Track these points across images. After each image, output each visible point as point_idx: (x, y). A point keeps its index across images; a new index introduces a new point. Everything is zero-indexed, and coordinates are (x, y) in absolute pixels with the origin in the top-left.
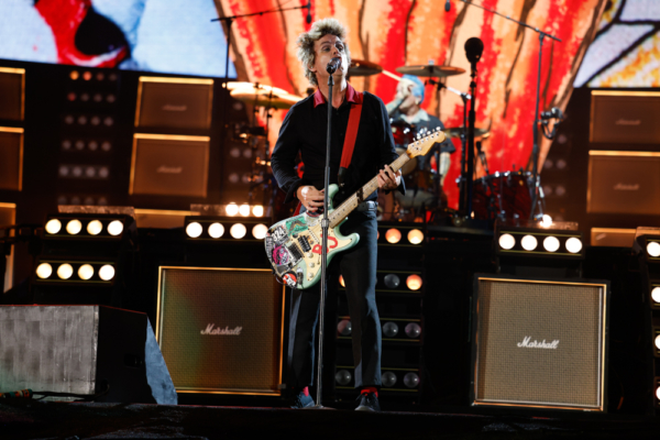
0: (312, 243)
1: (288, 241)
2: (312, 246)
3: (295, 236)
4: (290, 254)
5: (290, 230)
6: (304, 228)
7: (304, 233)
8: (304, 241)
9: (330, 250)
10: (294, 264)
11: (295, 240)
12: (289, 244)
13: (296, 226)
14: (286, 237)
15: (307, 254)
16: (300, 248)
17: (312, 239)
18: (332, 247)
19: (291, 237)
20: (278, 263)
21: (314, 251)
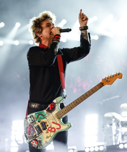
0: (48, 126)
1: (35, 123)
2: (47, 127)
3: (39, 122)
4: (36, 130)
5: (36, 118)
6: (45, 118)
7: (44, 120)
8: (44, 124)
9: (57, 130)
10: (37, 135)
11: (39, 124)
12: (36, 125)
13: (40, 116)
14: (35, 121)
15: (44, 131)
16: (41, 128)
17: (48, 124)
18: (57, 129)
19: (37, 122)
20: (29, 135)
21: (48, 130)
